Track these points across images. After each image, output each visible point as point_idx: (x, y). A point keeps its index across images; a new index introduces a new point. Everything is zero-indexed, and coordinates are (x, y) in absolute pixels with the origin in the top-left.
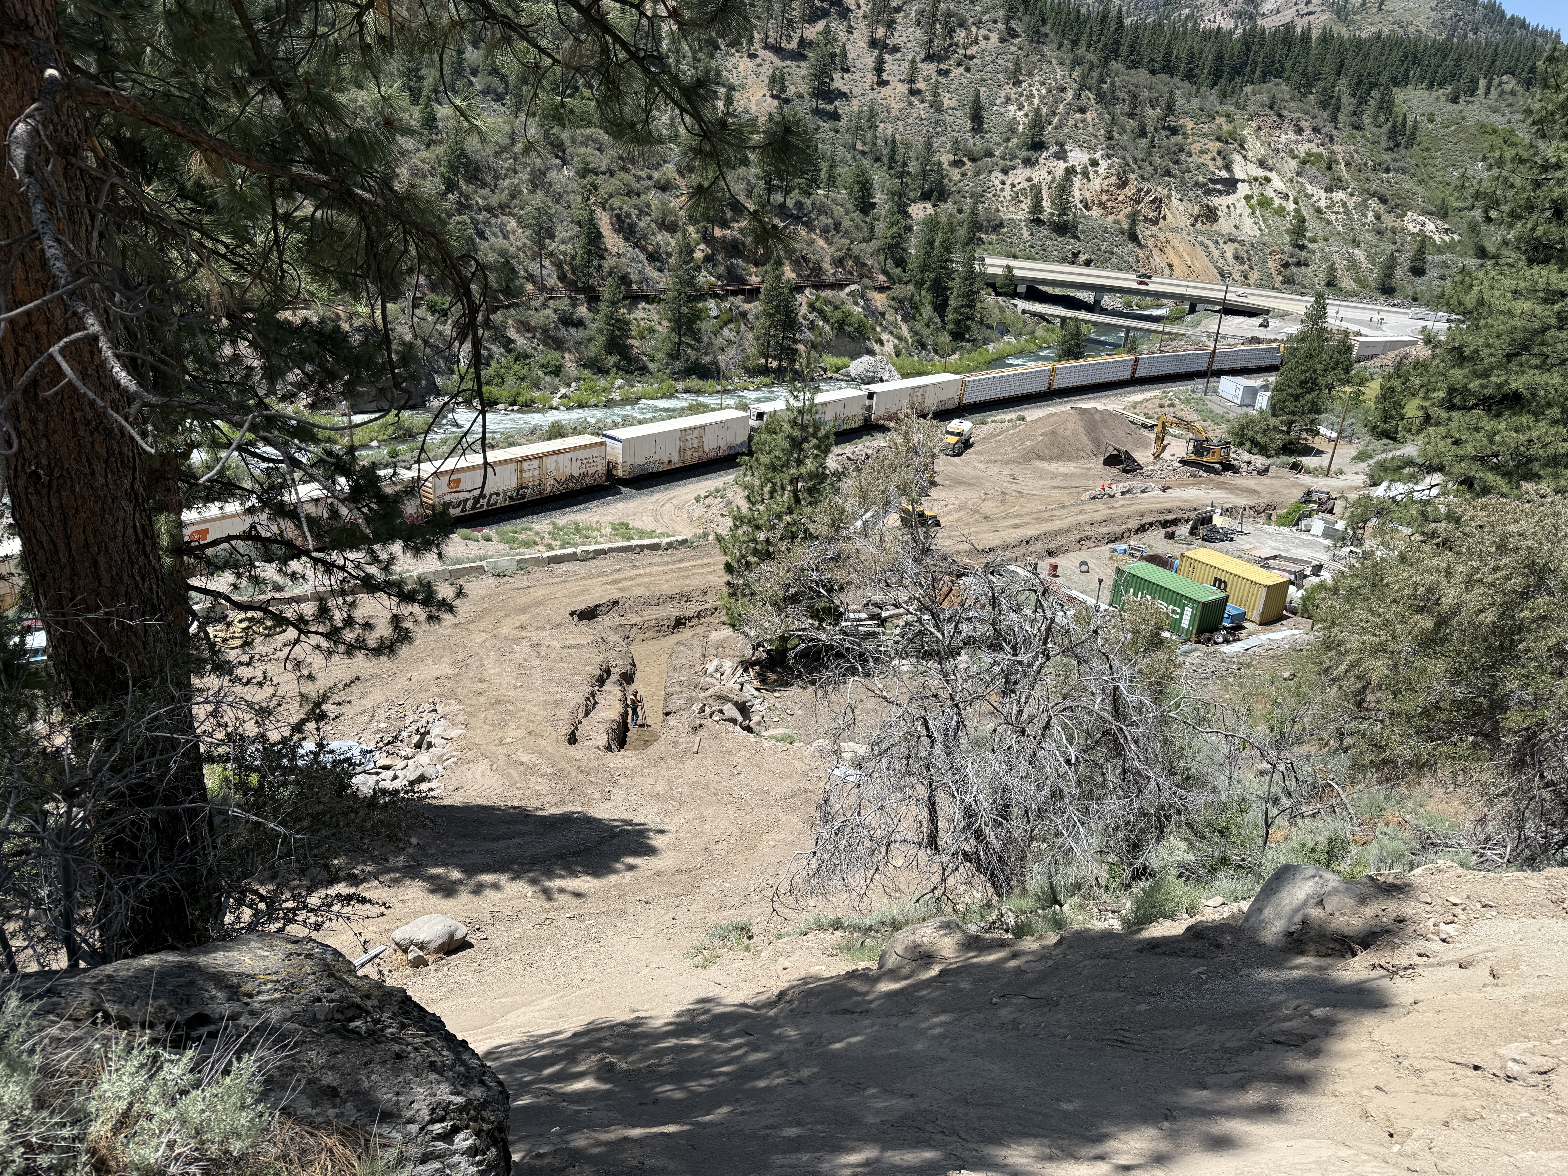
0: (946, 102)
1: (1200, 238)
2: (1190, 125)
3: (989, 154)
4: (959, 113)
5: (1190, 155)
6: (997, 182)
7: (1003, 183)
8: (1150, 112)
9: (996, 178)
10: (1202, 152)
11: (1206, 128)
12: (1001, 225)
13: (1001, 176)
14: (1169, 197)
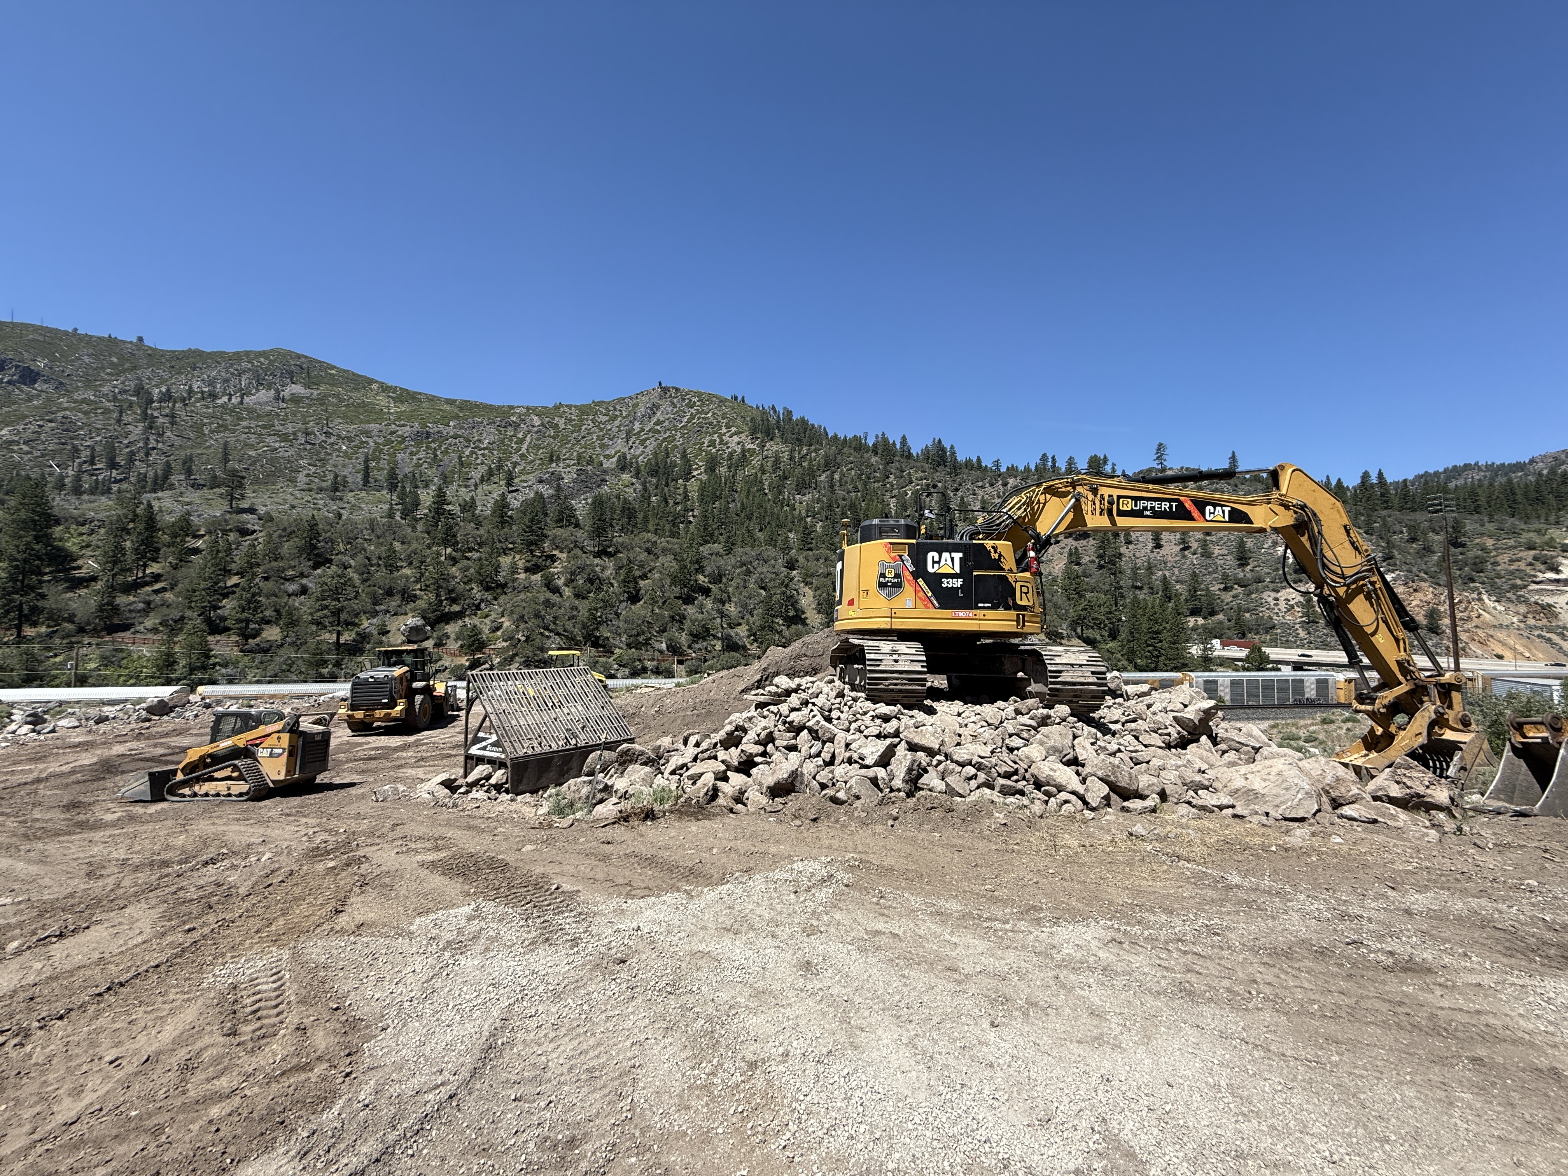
0: (1216, 552)
1: (1536, 633)
2: (1490, 542)
3: (1260, 580)
4: (1228, 558)
5: (1496, 564)
6: (1270, 599)
7: (1276, 599)
8: (1436, 538)
9: (1268, 597)
10: (1512, 561)
11: (1512, 542)
12: (1274, 627)
13: (1273, 595)
14: (1480, 600)
